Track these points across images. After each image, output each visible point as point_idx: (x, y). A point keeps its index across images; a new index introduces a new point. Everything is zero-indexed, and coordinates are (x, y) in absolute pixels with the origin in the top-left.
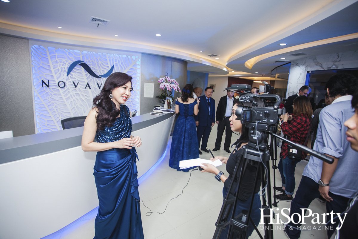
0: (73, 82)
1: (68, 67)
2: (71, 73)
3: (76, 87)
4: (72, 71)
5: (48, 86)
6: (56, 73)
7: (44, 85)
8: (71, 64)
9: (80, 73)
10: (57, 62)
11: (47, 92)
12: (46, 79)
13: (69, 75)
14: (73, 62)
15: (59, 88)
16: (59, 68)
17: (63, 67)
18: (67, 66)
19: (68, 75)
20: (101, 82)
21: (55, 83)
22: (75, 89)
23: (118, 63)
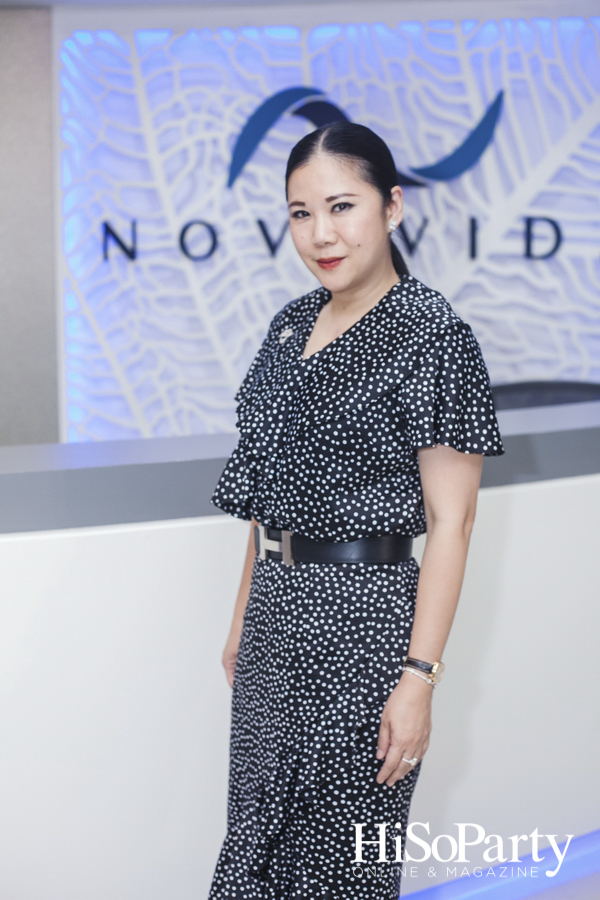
0: (262, 225)
1: (232, 135)
2: (251, 167)
3: (273, 248)
4: (257, 155)
5: (131, 254)
6: (170, 179)
7: (114, 251)
8: (250, 111)
10: (177, 112)
11: (125, 286)
12: (123, 215)
13: (240, 183)
14: (258, 102)
15: (185, 264)
16: (188, 142)
17: (207, 136)
18: (231, 125)
19: (231, 183)
20: (420, 209)
21: (166, 237)
22: (268, 262)
23: (526, 74)
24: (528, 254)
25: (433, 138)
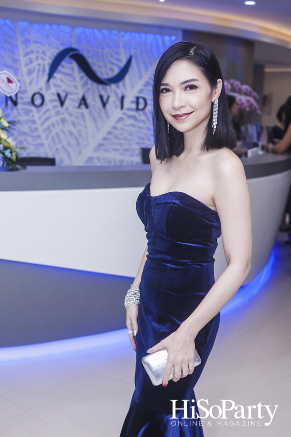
0: (59, 95)
2: (55, 75)
3: (62, 103)
4: (57, 71)
5: (16, 104)
7: (9, 102)
8: (55, 55)
9: (70, 75)
13: (52, 80)
14: (58, 52)
15: (33, 108)
16: (35, 64)
17: (41, 62)
18: (48, 61)
19: (48, 80)
20: (107, 92)
21: (27, 98)
22: (59, 108)
24: (137, 109)
25: (112, 70)
